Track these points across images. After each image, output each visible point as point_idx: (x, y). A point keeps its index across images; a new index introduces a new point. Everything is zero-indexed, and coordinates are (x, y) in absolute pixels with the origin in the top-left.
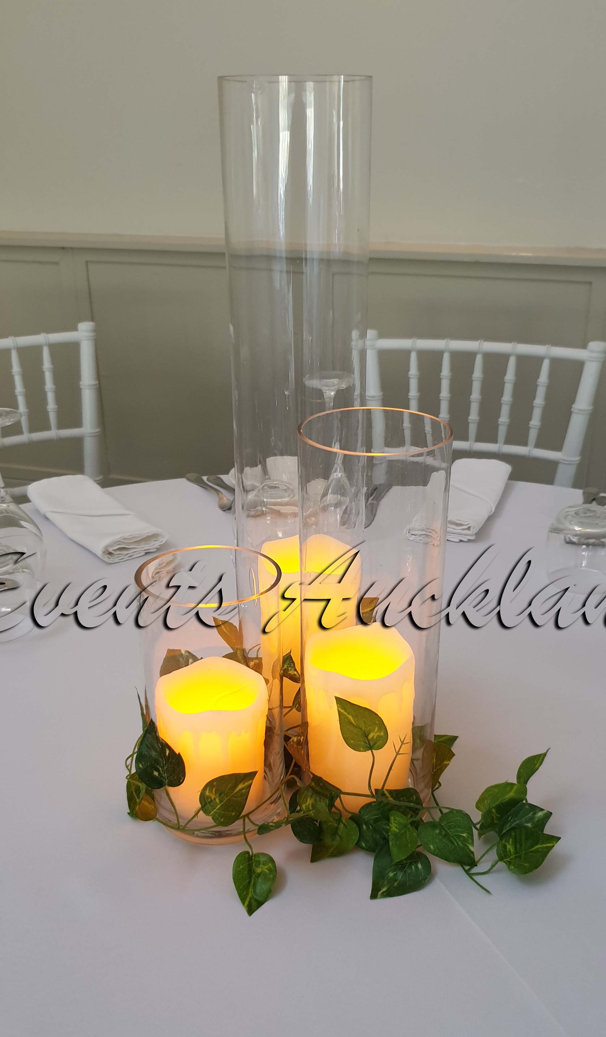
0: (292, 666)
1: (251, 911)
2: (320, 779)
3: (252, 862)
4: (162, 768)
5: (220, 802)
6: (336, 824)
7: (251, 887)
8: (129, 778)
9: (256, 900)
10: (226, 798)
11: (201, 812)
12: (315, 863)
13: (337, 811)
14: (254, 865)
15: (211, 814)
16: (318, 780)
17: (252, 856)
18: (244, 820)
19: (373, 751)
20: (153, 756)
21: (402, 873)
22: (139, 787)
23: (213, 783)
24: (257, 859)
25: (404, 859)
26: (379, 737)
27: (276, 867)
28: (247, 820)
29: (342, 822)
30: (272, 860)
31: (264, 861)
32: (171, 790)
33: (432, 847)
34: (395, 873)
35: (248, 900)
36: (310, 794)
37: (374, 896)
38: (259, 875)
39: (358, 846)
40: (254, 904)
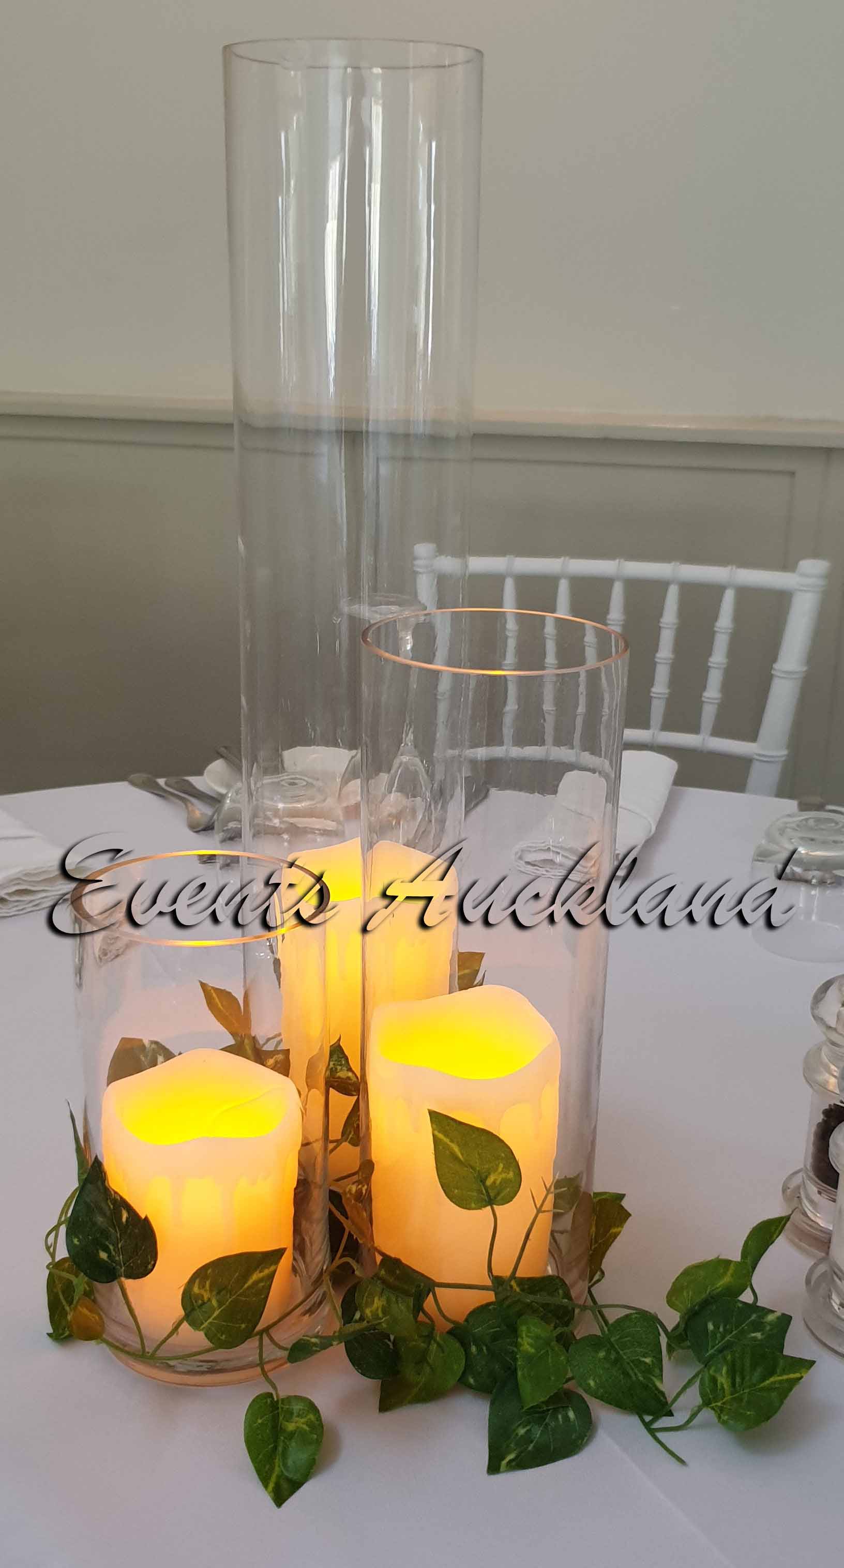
0: (343, 1062)
1: (280, 1499)
2: (397, 1262)
3: (278, 1413)
4: (113, 1245)
5: (220, 1306)
6: (422, 1344)
7: (277, 1457)
8: (53, 1267)
9: (289, 1480)
10: (230, 1297)
11: (185, 1325)
12: (388, 1414)
13: (427, 1321)
14: (281, 1418)
15: (202, 1327)
16: (392, 1264)
17: (278, 1401)
18: (261, 1340)
19: (495, 1206)
20: (99, 1223)
21: (541, 1429)
22: (71, 1282)
23: (207, 1270)
24: (287, 1407)
25: (543, 1402)
26: (505, 1182)
27: (321, 1420)
28: (266, 1340)
29: (435, 1341)
30: (313, 1408)
31: (300, 1410)
32: (129, 1283)
33: (592, 1383)
34: (528, 1428)
35: (273, 1479)
36: (379, 1290)
37: (493, 1468)
38: (291, 1435)
39: (462, 1384)
40: (285, 1485)
